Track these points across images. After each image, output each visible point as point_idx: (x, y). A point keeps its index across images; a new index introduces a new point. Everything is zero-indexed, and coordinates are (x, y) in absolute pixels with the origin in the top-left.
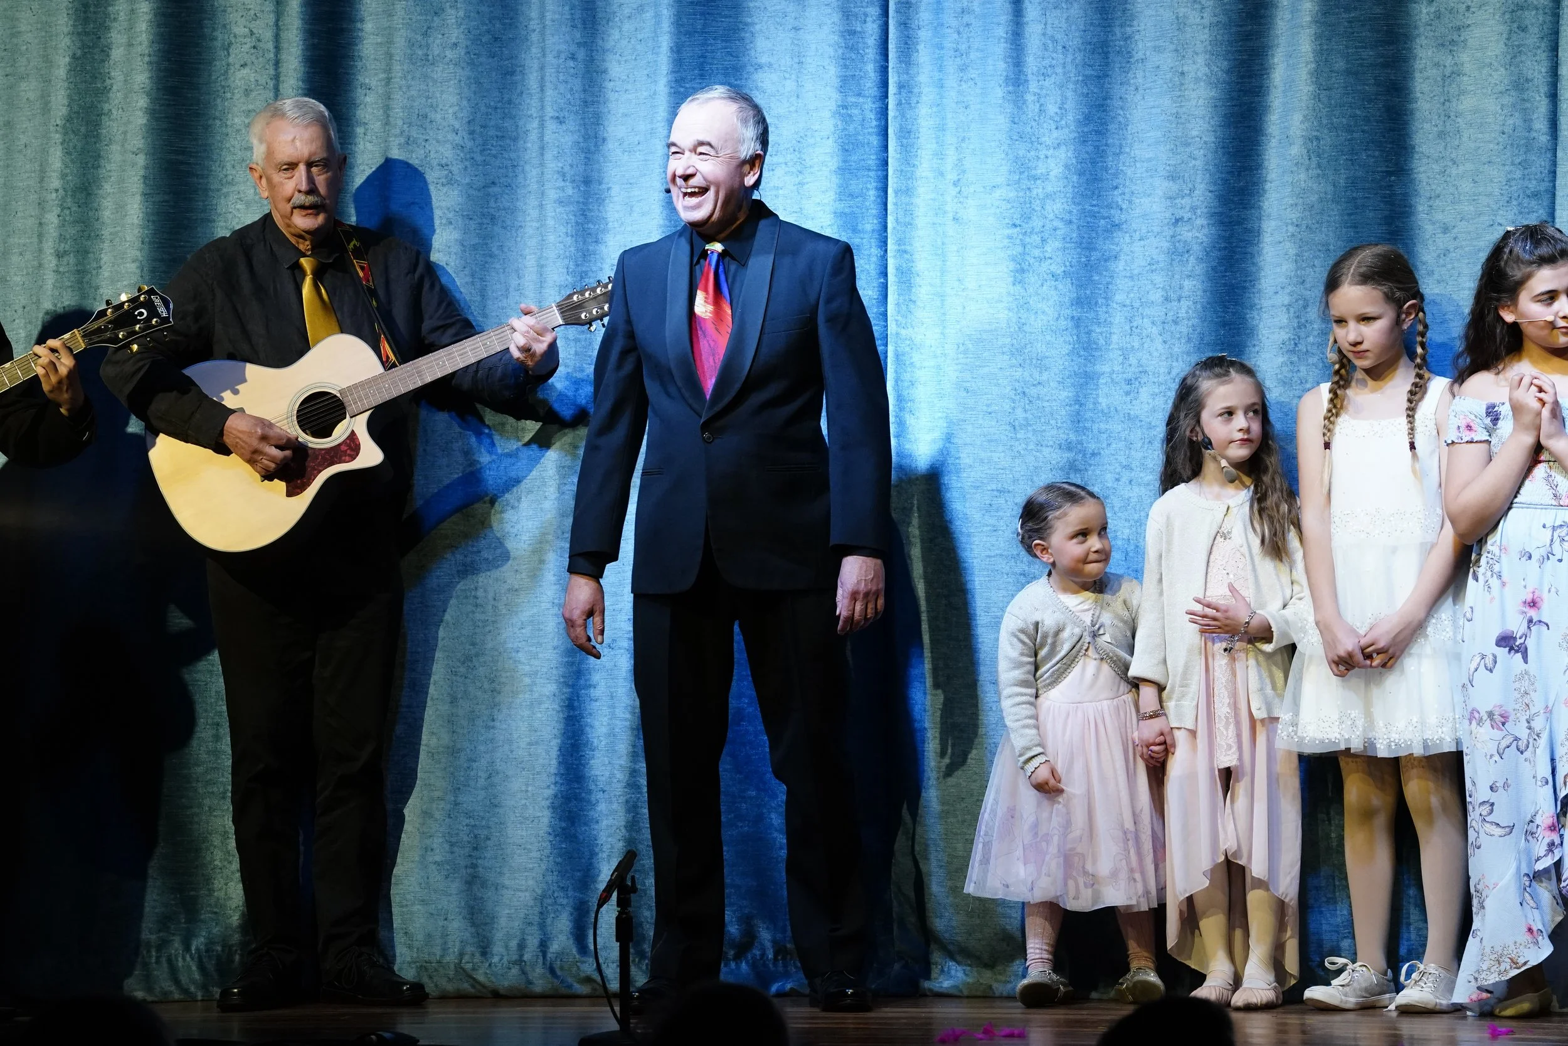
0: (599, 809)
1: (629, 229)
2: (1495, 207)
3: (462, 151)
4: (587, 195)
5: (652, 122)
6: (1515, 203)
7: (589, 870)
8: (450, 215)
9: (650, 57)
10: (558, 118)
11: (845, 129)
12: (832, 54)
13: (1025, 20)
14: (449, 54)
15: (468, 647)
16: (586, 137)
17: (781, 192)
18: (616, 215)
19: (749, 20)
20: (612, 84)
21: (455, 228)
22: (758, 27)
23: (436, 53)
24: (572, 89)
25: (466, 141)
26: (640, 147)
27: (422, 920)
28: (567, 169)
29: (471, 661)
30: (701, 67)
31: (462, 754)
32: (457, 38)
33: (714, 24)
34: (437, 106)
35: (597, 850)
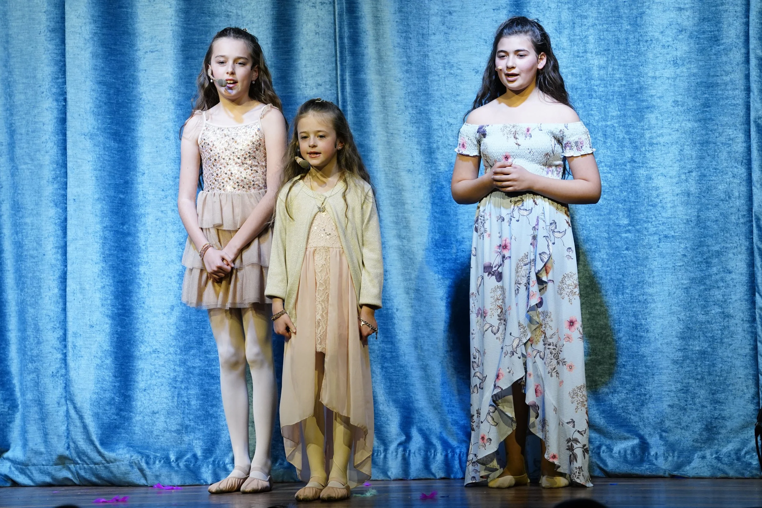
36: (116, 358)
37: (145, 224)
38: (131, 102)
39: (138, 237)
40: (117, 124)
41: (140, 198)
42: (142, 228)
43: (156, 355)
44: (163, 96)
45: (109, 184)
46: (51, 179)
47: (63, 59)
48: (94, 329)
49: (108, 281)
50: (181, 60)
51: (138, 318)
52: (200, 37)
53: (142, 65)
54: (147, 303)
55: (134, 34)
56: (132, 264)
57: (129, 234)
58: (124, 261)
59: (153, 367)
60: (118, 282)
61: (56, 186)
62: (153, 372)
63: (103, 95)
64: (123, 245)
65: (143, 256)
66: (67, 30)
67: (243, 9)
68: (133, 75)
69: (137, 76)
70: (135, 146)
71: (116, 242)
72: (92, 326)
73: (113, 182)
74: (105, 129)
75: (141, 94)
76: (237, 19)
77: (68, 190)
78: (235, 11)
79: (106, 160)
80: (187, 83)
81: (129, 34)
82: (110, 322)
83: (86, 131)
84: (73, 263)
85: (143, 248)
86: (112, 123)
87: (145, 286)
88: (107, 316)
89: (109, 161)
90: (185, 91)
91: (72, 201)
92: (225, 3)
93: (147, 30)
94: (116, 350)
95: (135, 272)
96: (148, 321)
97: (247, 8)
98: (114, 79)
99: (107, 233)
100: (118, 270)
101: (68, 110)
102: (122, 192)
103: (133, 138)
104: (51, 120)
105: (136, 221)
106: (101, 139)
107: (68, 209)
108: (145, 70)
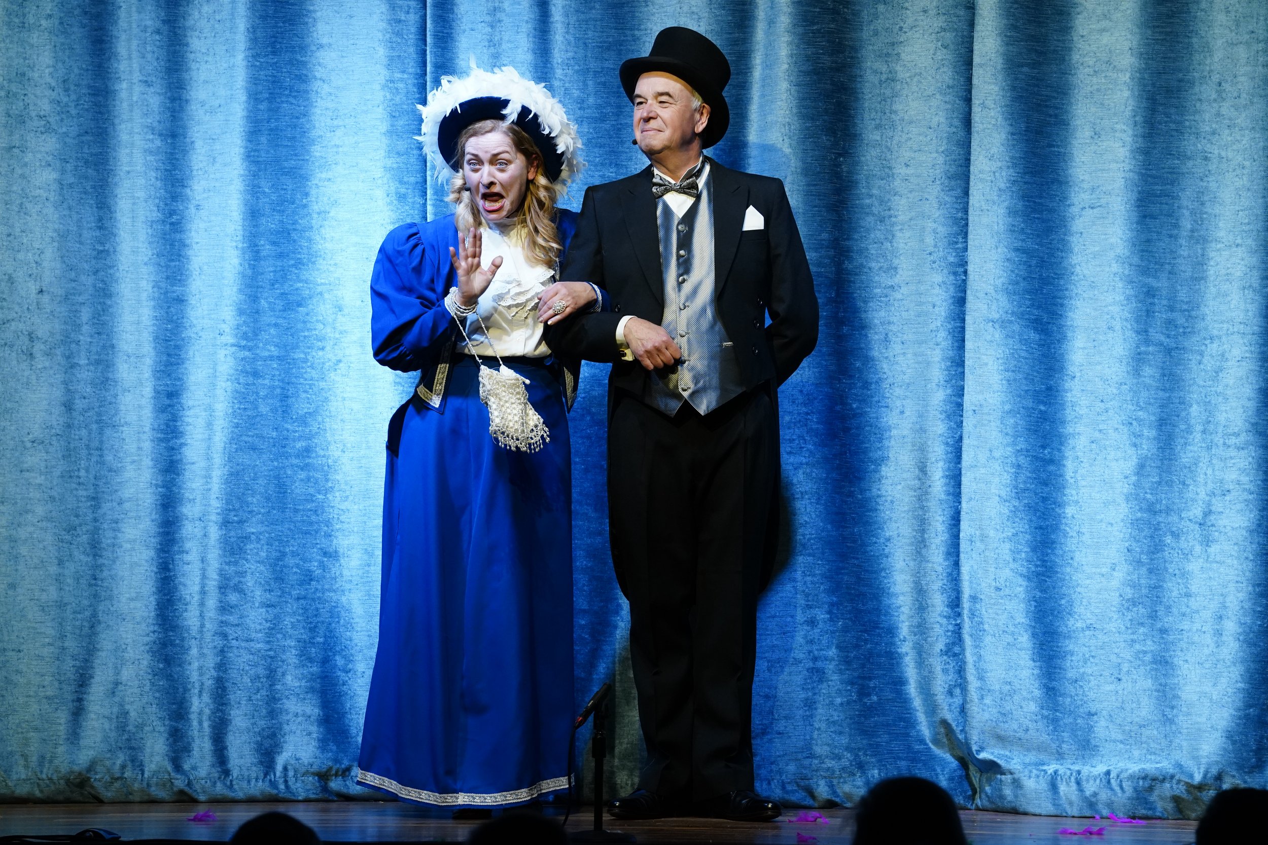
0: (191, 653)
1: (212, 176)
2: (924, 186)
3: (59, 105)
4: (174, 146)
5: (231, 89)
6: (938, 182)
7: (182, 703)
8: (50, 159)
9: (228, 34)
10: (146, 82)
11: (392, 99)
12: (381, 38)
13: (552, 20)
14: (44, 23)
15: (72, 518)
16: (173, 100)
17: (341, 149)
18: (201, 165)
19: (312, 8)
20: (193, 55)
21: (53, 170)
22: (319, 14)
23: (31, 22)
24: (158, 59)
25: (62, 96)
26: (221, 109)
27: (36, 745)
28: (155, 124)
29: (75, 530)
30: (273, 44)
31: (69, 607)
32: (51, 10)
33: (283, 10)
34: (34, 66)
35: (189, 687)
36: (1034, 635)
37: (1073, 448)
38: (1060, 276)
39: (1064, 466)
40: (1039, 307)
41: (1068, 411)
42: (1070, 453)
43: (1091, 633)
44: (1107, 269)
45: (1026, 391)
46: (942, 382)
47: (965, 217)
48: (1002, 593)
49: (1022, 526)
50: (1135, 219)
51: (1064, 580)
52: (1164, 188)
53: (1077, 225)
54: (1076, 559)
55: (1067, 182)
56: (1055, 503)
57: (1051, 461)
58: (1044, 499)
59: (1087, 649)
60: (1036, 528)
61: (949, 391)
62: (1087, 656)
63: (1021, 267)
64: (1044, 476)
65: (1071, 493)
66: (972, 177)
67: (1230, 149)
68: (1063, 240)
69: (1068, 241)
70: (1063, 339)
71: (1033, 472)
72: (998, 589)
73: (1031, 387)
74: (1022, 314)
75: (1074, 266)
76: (1219, 163)
77: (966, 397)
78: (1216, 152)
79: (1023, 357)
80: (1143, 251)
81: (1060, 183)
82: (1025, 583)
83: (996, 316)
84: (971, 499)
85: (1072, 481)
86: (1033, 305)
87: (1075, 534)
88: (1021, 575)
89: (1026, 358)
90: (1139, 262)
91: (971, 413)
92: (1203, 141)
93: (1087, 177)
94: (1033, 624)
95: (1059, 515)
96: (1078, 584)
97: (1235, 147)
98: (1037, 244)
99: (1022, 460)
100: (1036, 510)
101: (969, 287)
102: (1045, 404)
103: (1060, 327)
104: (946, 300)
105: (1061, 444)
106: (1016, 327)
107: (964, 424)
108: (1081, 233)
